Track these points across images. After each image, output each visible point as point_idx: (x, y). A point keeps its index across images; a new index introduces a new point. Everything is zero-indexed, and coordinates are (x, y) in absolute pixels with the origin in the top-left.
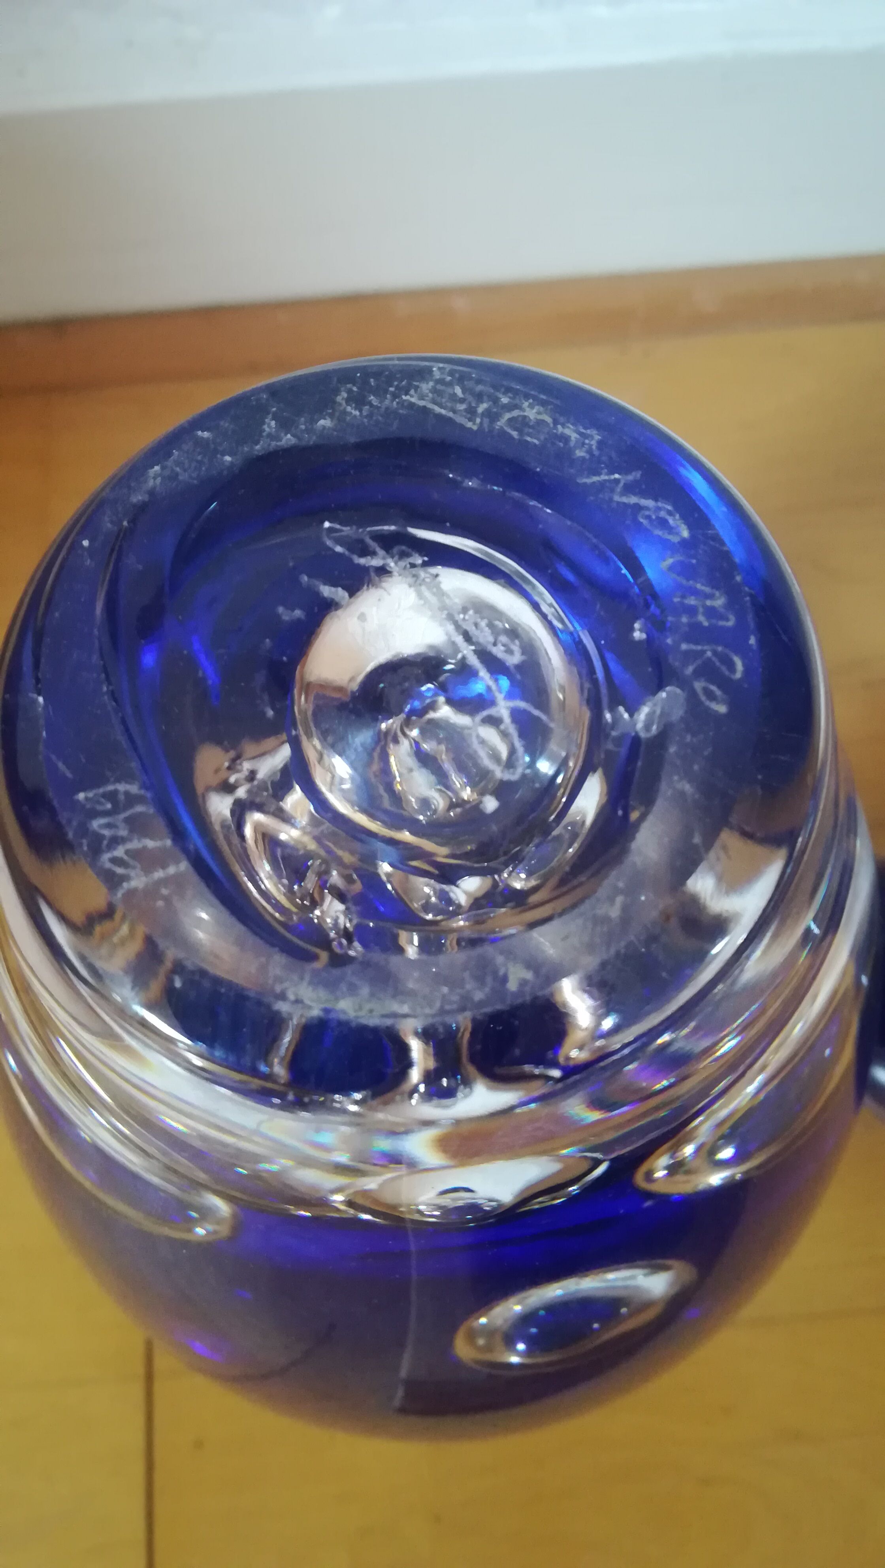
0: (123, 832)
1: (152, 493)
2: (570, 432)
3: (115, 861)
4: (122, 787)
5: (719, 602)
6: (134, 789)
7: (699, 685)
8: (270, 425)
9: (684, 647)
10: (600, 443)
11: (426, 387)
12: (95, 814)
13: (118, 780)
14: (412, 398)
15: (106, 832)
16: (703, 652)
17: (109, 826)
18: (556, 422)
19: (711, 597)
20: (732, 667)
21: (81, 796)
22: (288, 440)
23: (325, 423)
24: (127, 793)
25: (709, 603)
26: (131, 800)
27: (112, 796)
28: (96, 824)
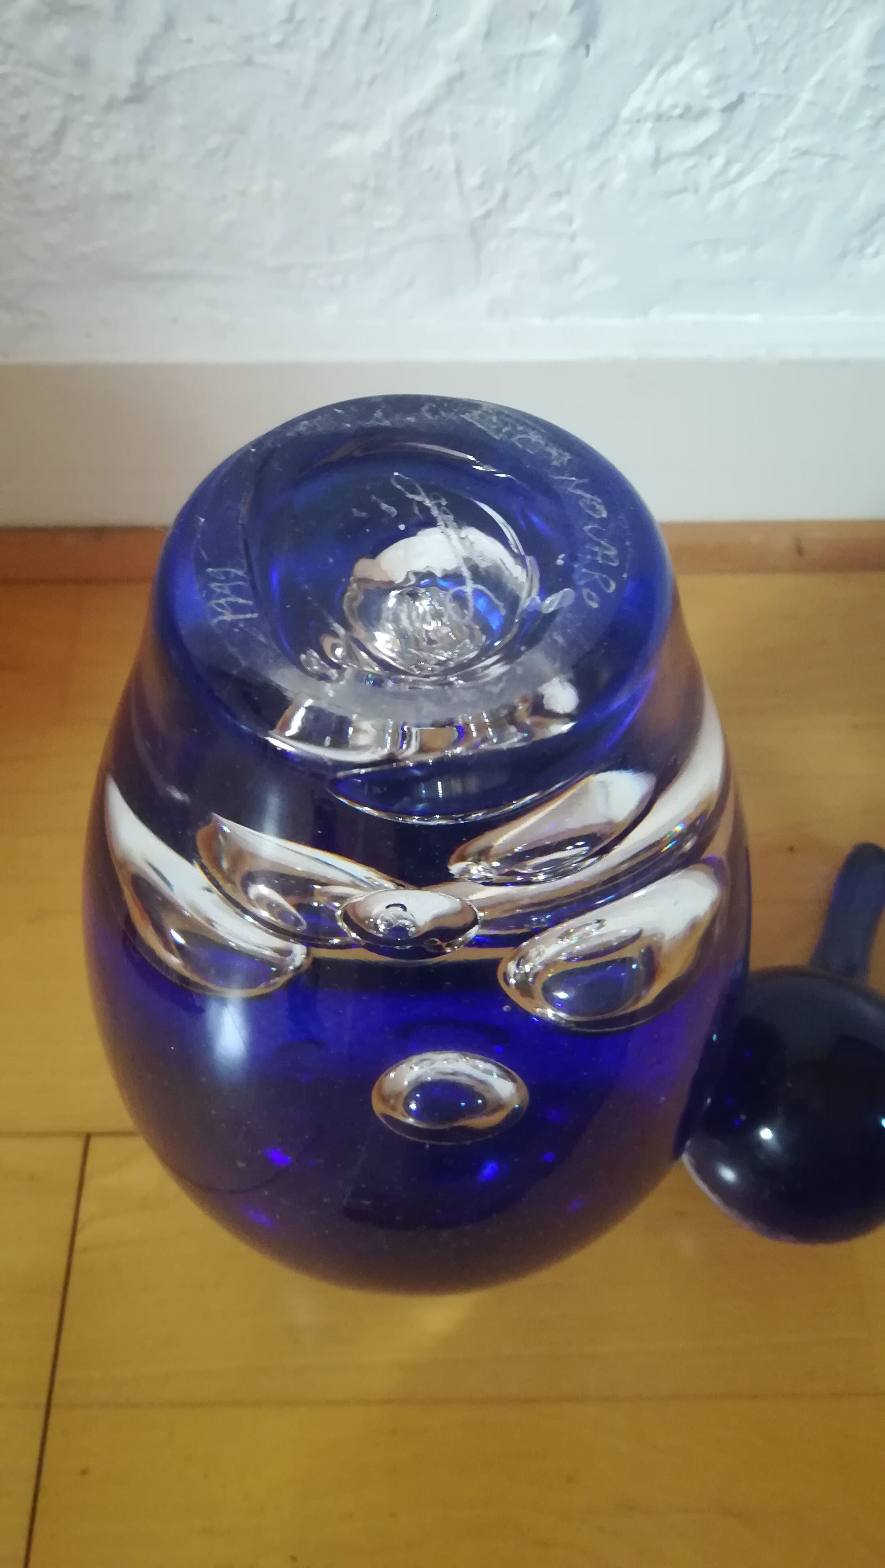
0: (227, 592)
1: (299, 434)
2: (554, 452)
3: (220, 605)
4: (234, 571)
5: (612, 553)
6: (240, 573)
7: (585, 591)
8: (378, 414)
9: (584, 570)
10: (569, 460)
11: (476, 413)
12: (214, 580)
13: (233, 567)
14: (466, 417)
15: (218, 590)
16: (592, 576)
17: (220, 587)
18: (547, 445)
19: (608, 549)
20: (608, 586)
21: (210, 570)
22: (386, 423)
23: (411, 419)
24: (236, 574)
25: (606, 552)
26: (237, 578)
27: (227, 574)
28: (213, 585)
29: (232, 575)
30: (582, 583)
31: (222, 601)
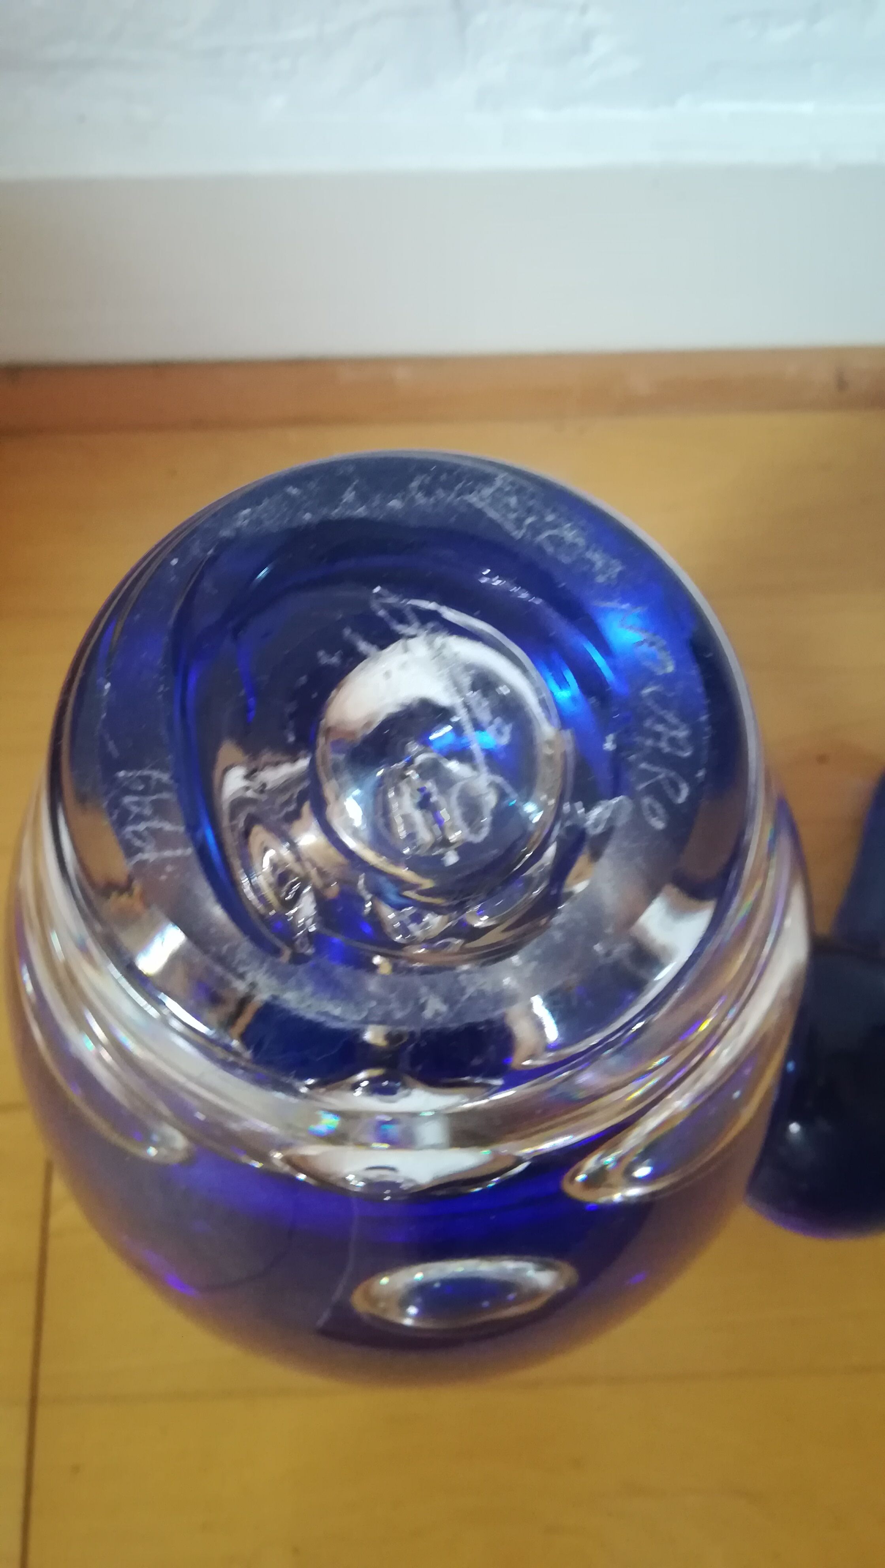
4: (156, 774)
24: (159, 781)
26: (161, 787)
29: (153, 783)
30: (642, 786)
31: (141, 827)
